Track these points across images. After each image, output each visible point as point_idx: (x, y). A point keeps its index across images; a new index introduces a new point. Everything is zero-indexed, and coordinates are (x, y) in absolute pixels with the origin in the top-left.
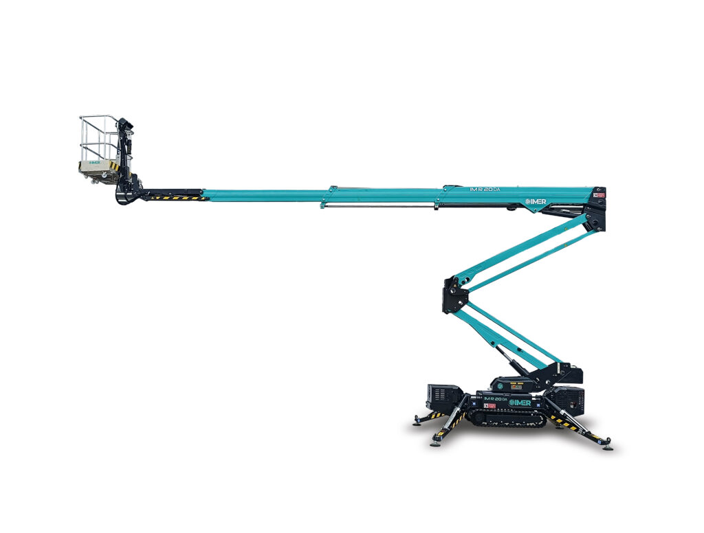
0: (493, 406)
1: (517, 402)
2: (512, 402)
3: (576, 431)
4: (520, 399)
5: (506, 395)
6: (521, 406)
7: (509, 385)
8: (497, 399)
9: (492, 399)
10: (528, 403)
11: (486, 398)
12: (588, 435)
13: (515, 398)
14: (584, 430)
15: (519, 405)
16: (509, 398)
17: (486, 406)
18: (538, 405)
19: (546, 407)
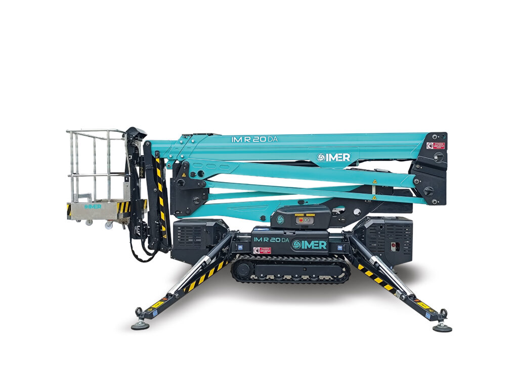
0: (267, 250)
1: (305, 244)
2: (296, 244)
3: (393, 291)
4: (309, 239)
5: (288, 233)
6: (310, 249)
7: (293, 217)
8: (273, 240)
9: (266, 240)
10: (323, 245)
11: (256, 239)
12: (411, 301)
13: (301, 238)
14: (404, 293)
15: (308, 249)
16: (293, 239)
17: (256, 250)
18: (340, 248)
19: (351, 251)
